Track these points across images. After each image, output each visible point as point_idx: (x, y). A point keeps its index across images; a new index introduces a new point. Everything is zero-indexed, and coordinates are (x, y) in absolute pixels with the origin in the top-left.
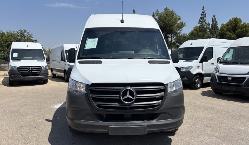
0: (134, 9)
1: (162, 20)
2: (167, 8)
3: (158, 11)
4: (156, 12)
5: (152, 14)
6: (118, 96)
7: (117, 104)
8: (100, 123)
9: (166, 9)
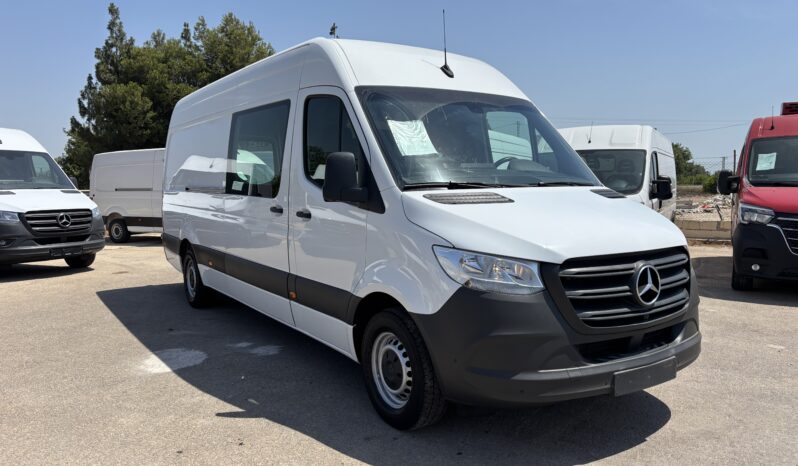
0: (112, 5)
1: (221, 56)
2: (231, 15)
3: (203, 23)
4: (198, 24)
5: (182, 31)
6: (626, 288)
7: (626, 310)
8: (592, 368)
9: (229, 20)
